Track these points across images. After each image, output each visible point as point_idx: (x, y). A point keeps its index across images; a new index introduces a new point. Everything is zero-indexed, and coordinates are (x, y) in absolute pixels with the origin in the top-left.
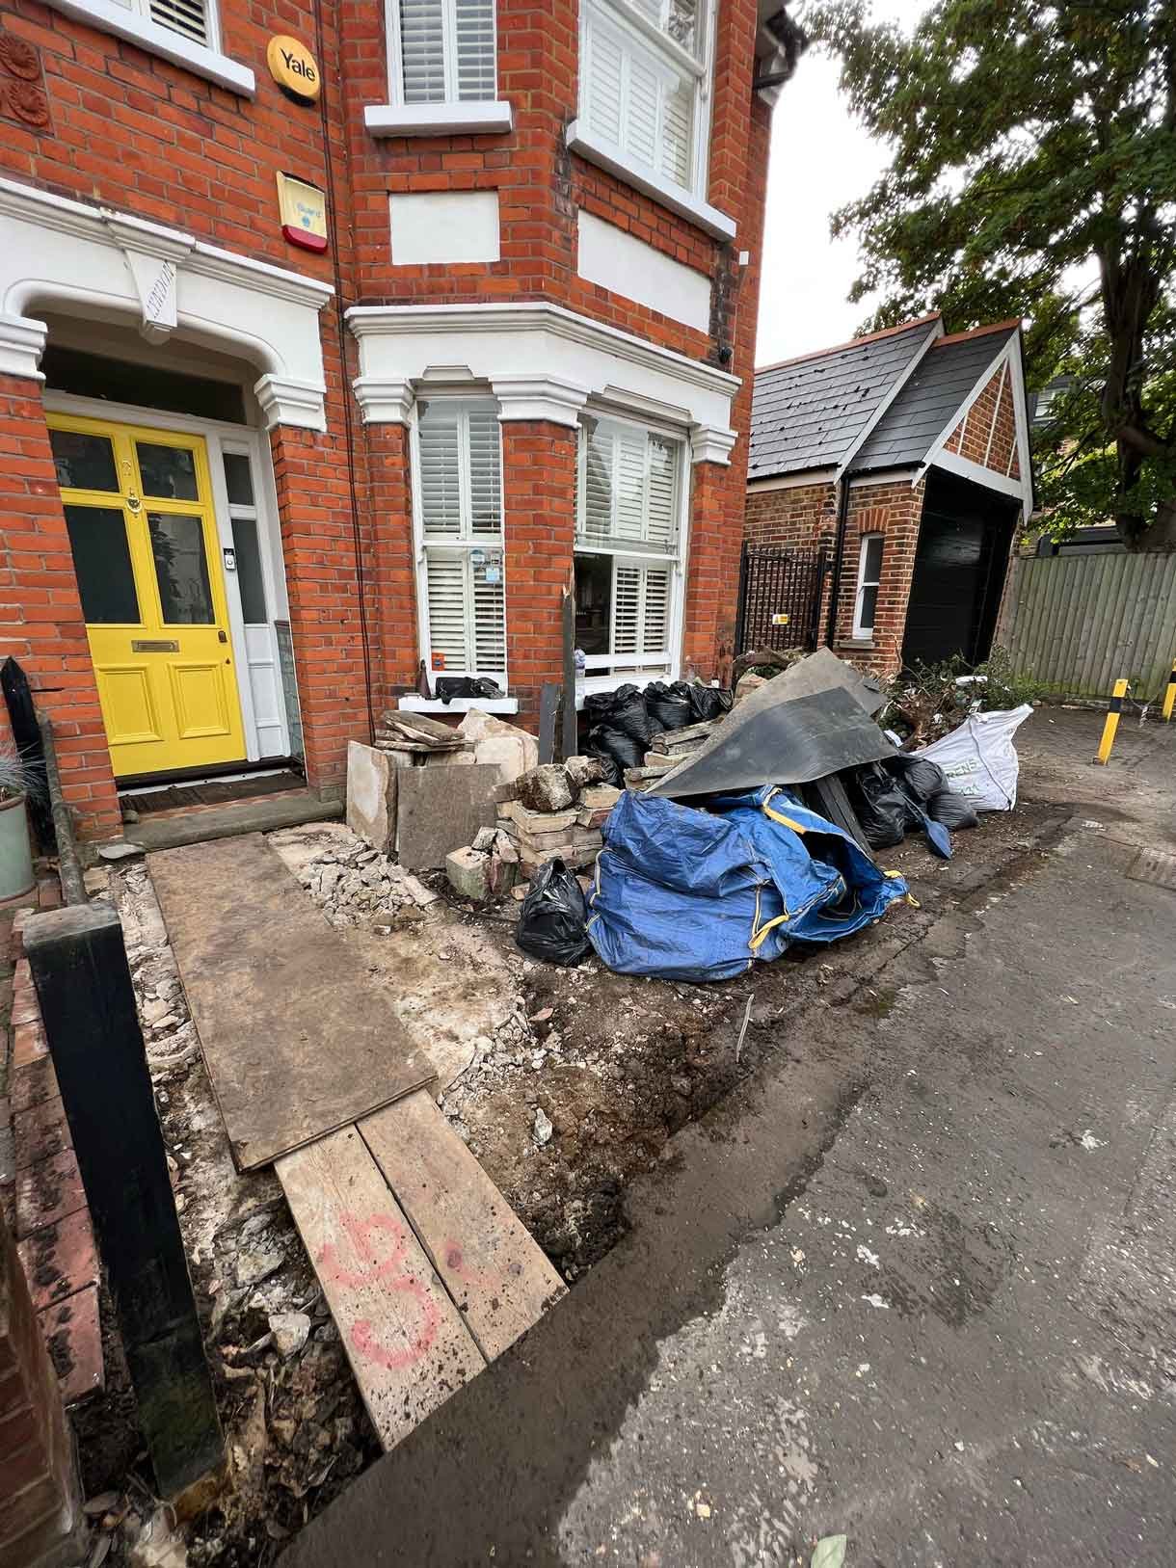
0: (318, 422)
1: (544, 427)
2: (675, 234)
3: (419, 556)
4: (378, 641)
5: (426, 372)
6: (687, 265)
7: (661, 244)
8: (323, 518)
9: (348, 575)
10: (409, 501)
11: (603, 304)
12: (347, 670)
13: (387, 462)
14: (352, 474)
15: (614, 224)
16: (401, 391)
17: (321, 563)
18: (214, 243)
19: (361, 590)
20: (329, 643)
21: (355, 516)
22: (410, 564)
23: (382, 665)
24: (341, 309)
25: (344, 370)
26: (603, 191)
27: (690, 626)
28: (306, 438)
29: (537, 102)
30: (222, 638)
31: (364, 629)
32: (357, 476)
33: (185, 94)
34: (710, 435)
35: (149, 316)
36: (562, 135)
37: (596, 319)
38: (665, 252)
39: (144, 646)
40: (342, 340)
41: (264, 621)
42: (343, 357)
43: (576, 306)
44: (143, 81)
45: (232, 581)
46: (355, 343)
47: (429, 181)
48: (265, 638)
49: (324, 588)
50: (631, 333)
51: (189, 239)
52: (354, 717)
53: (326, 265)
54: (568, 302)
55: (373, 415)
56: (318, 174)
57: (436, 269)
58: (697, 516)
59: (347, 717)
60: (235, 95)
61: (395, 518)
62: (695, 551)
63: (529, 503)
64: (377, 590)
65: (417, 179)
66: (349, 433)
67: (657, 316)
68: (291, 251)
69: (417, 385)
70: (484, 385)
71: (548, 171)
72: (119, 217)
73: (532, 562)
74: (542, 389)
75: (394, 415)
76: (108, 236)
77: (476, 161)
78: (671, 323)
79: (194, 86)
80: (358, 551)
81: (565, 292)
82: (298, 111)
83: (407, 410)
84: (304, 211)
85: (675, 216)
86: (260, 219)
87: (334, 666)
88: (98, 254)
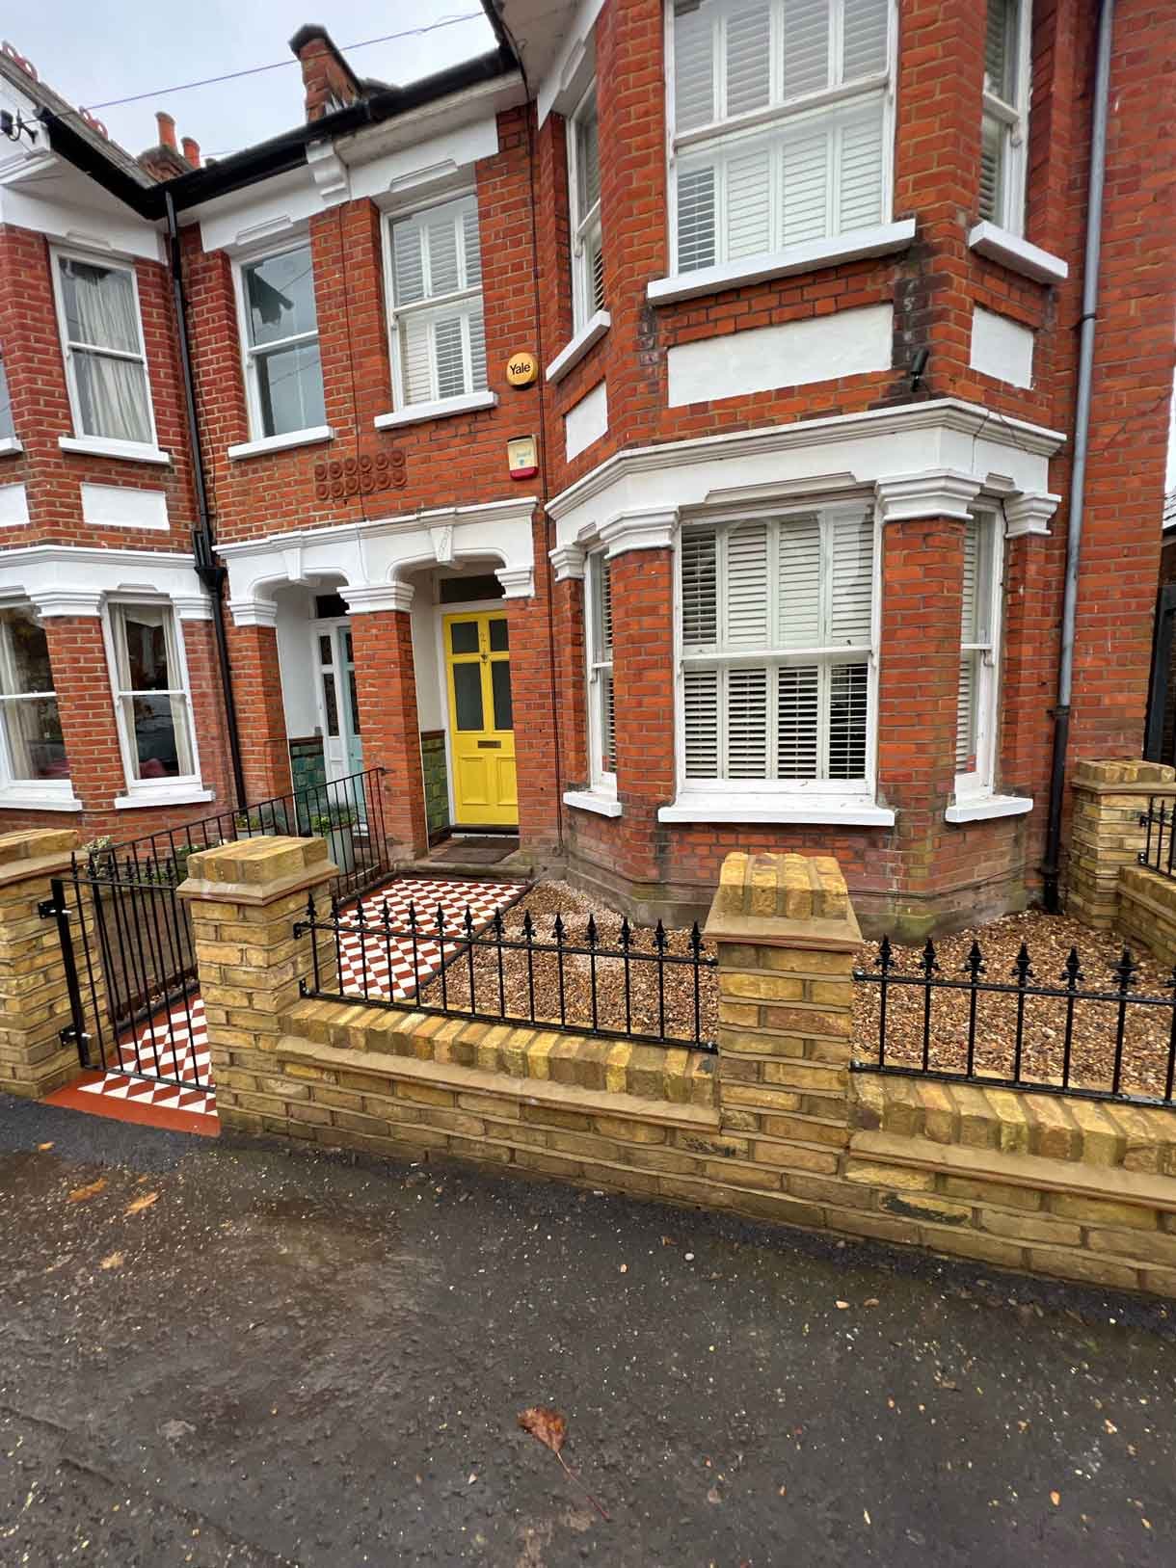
0: (529, 591)
1: (631, 556)
2: (809, 293)
3: (591, 676)
4: (564, 745)
5: (580, 535)
6: (837, 311)
7: (787, 316)
9: (542, 696)
10: (580, 635)
11: (703, 417)
12: (544, 767)
13: (564, 608)
14: (551, 620)
15: (717, 336)
18: (473, 503)
19: (555, 706)
20: (531, 746)
21: (552, 652)
24: (542, 508)
25: (546, 546)
26: (694, 316)
28: (521, 603)
31: (556, 737)
35: (440, 560)
37: (692, 437)
38: (797, 319)
39: (483, 744)
40: (547, 529)
42: (546, 538)
43: (668, 436)
44: (444, 433)
46: (555, 528)
47: (576, 396)
49: (528, 706)
50: (745, 428)
51: (453, 509)
52: (547, 803)
53: (538, 483)
54: (657, 437)
55: (560, 576)
57: (582, 456)
59: (541, 803)
60: (489, 410)
64: (563, 706)
65: (574, 397)
66: (549, 592)
67: (785, 393)
68: (517, 486)
70: (599, 535)
73: (627, 678)
75: (573, 571)
76: (424, 526)
77: (595, 364)
78: (809, 388)
79: (469, 419)
80: (553, 677)
81: (653, 430)
82: (523, 395)
83: (583, 565)
84: (522, 457)
85: (807, 274)
86: (500, 475)
87: (533, 764)
88: (420, 535)
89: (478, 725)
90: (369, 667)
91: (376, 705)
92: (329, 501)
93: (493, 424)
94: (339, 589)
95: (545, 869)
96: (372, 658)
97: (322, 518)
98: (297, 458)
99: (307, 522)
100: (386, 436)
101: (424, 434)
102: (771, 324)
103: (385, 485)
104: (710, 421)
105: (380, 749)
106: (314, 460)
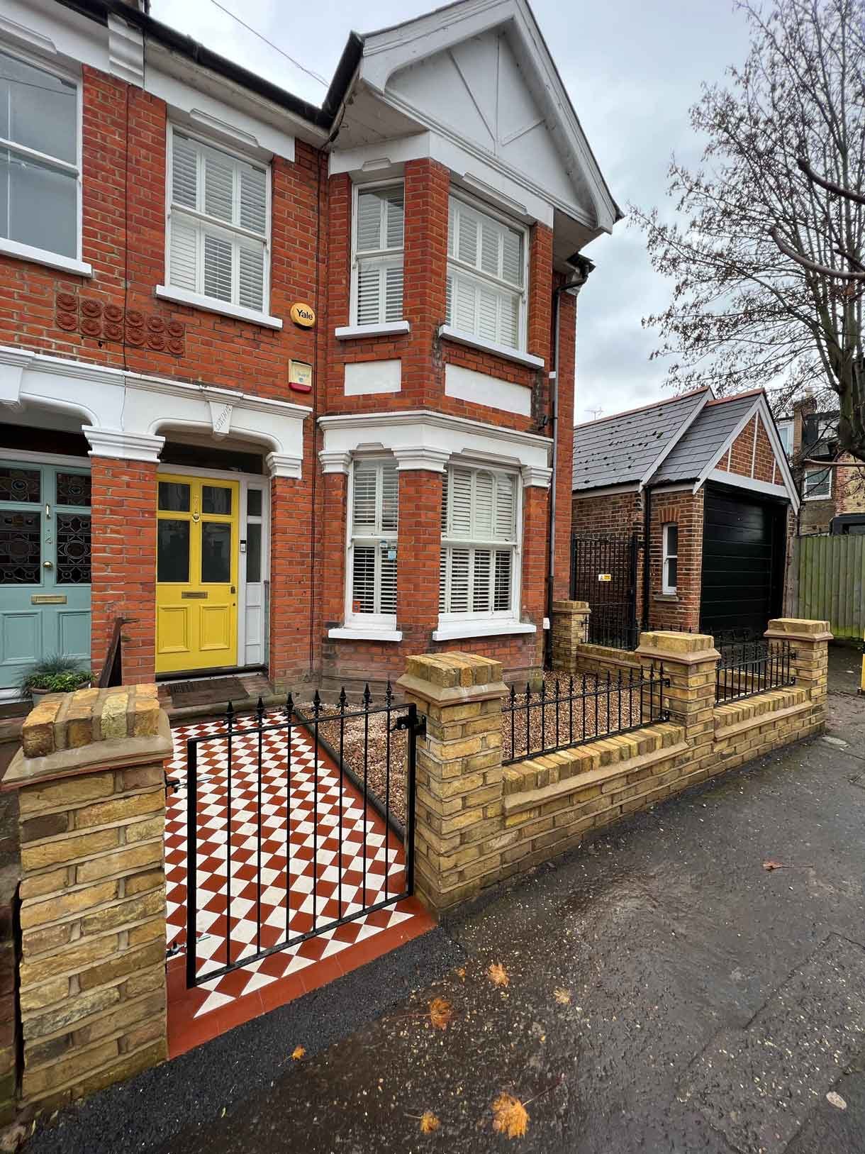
0: (298, 474)
1: (424, 474)
2: (506, 368)
3: (348, 544)
4: (320, 594)
5: (358, 447)
6: (514, 382)
7: (497, 374)
8: (295, 525)
9: (303, 555)
10: (345, 514)
11: (460, 407)
12: (299, 611)
13: (334, 493)
14: (313, 500)
15: (468, 368)
16: (344, 457)
17: (291, 549)
18: (253, 394)
19: (313, 563)
20: (290, 594)
21: (313, 523)
22: (343, 550)
23: (321, 608)
24: (316, 418)
25: (314, 446)
26: (459, 353)
27: (525, 586)
28: (290, 481)
29: (423, 319)
30: (233, 591)
31: (312, 588)
32: (316, 501)
33: (248, 333)
34: (533, 472)
35: (215, 430)
36: (437, 332)
37: (457, 415)
38: (500, 378)
39: (188, 595)
40: (315, 432)
41: (258, 580)
42: (314, 441)
43: (444, 410)
44: (231, 330)
45: (243, 558)
46: (322, 434)
47: (367, 356)
48: (258, 590)
49: (290, 563)
50: (479, 421)
51: (240, 394)
52: (301, 640)
53: (310, 398)
54: (439, 408)
55: (328, 470)
56: (310, 358)
57: (367, 397)
58: (527, 518)
59: (297, 640)
60: (273, 330)
61: (336, 524)
62: (527, 539)
63: (413, 515)
64: (322, 564)
65: (360, 356)
66: (314, 480)
67: (495, 410)
68: (292, 395)
69: (353, 453)
70: (390, 452)
71: (428, 348)
72: (208, 388)
73: (415, 549)
74: (420, 454)
75: (340, 469)
76: (203, 397)
77: (391, 346)
78: (504, 413)
79: (255, 330)
80: (313, 542)
81: (437, 404)
82: (303, 332)
83: (347, 466)
84: (300, 375)
85: (507, 361)
86: (278, 381)
87: (292, 609)
88: (200, 405)
89: (185, 577)
90: (112, 512)
91: (121, 552)
92: (76, 335)
93: (274, 341)
94: (84, 427)
95: (298, 694)
96: (120, 504)
97: (60, 347)
98: (26, 272)
99: (34, 343)
100: (162, 306)
101: (209, 323)
102: (490, 375)
103: (157, 346)
104: (464, 410)
105: (119, 598)
106: (58, 285)
